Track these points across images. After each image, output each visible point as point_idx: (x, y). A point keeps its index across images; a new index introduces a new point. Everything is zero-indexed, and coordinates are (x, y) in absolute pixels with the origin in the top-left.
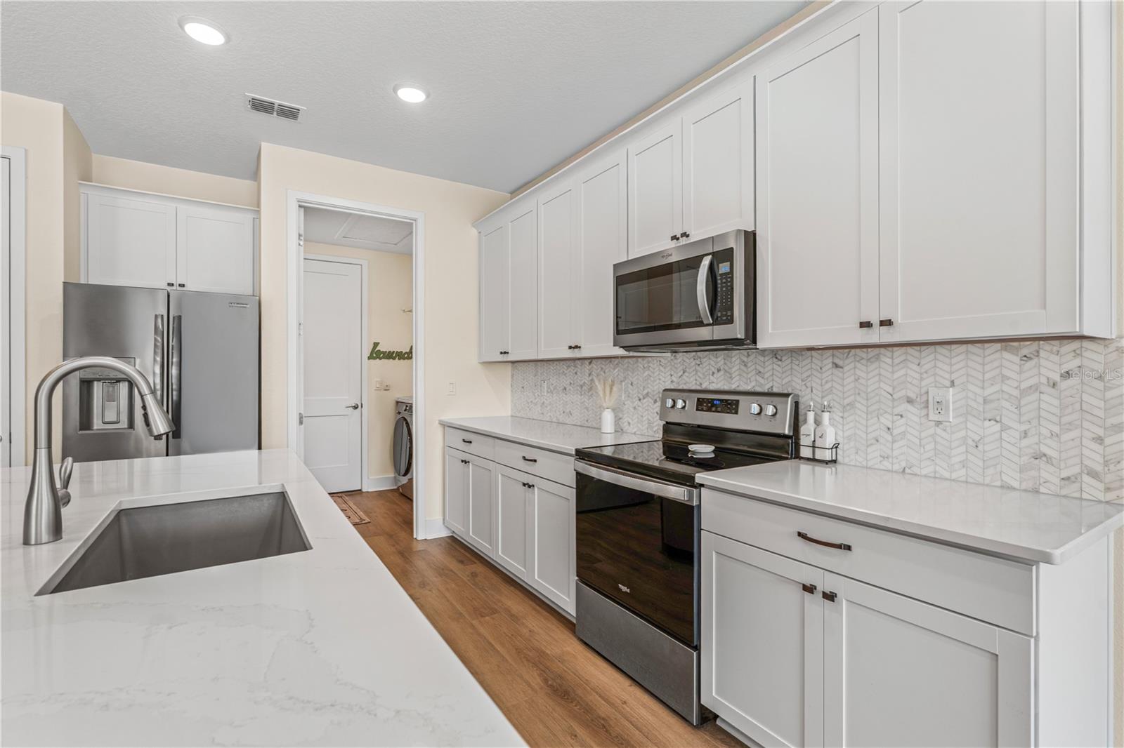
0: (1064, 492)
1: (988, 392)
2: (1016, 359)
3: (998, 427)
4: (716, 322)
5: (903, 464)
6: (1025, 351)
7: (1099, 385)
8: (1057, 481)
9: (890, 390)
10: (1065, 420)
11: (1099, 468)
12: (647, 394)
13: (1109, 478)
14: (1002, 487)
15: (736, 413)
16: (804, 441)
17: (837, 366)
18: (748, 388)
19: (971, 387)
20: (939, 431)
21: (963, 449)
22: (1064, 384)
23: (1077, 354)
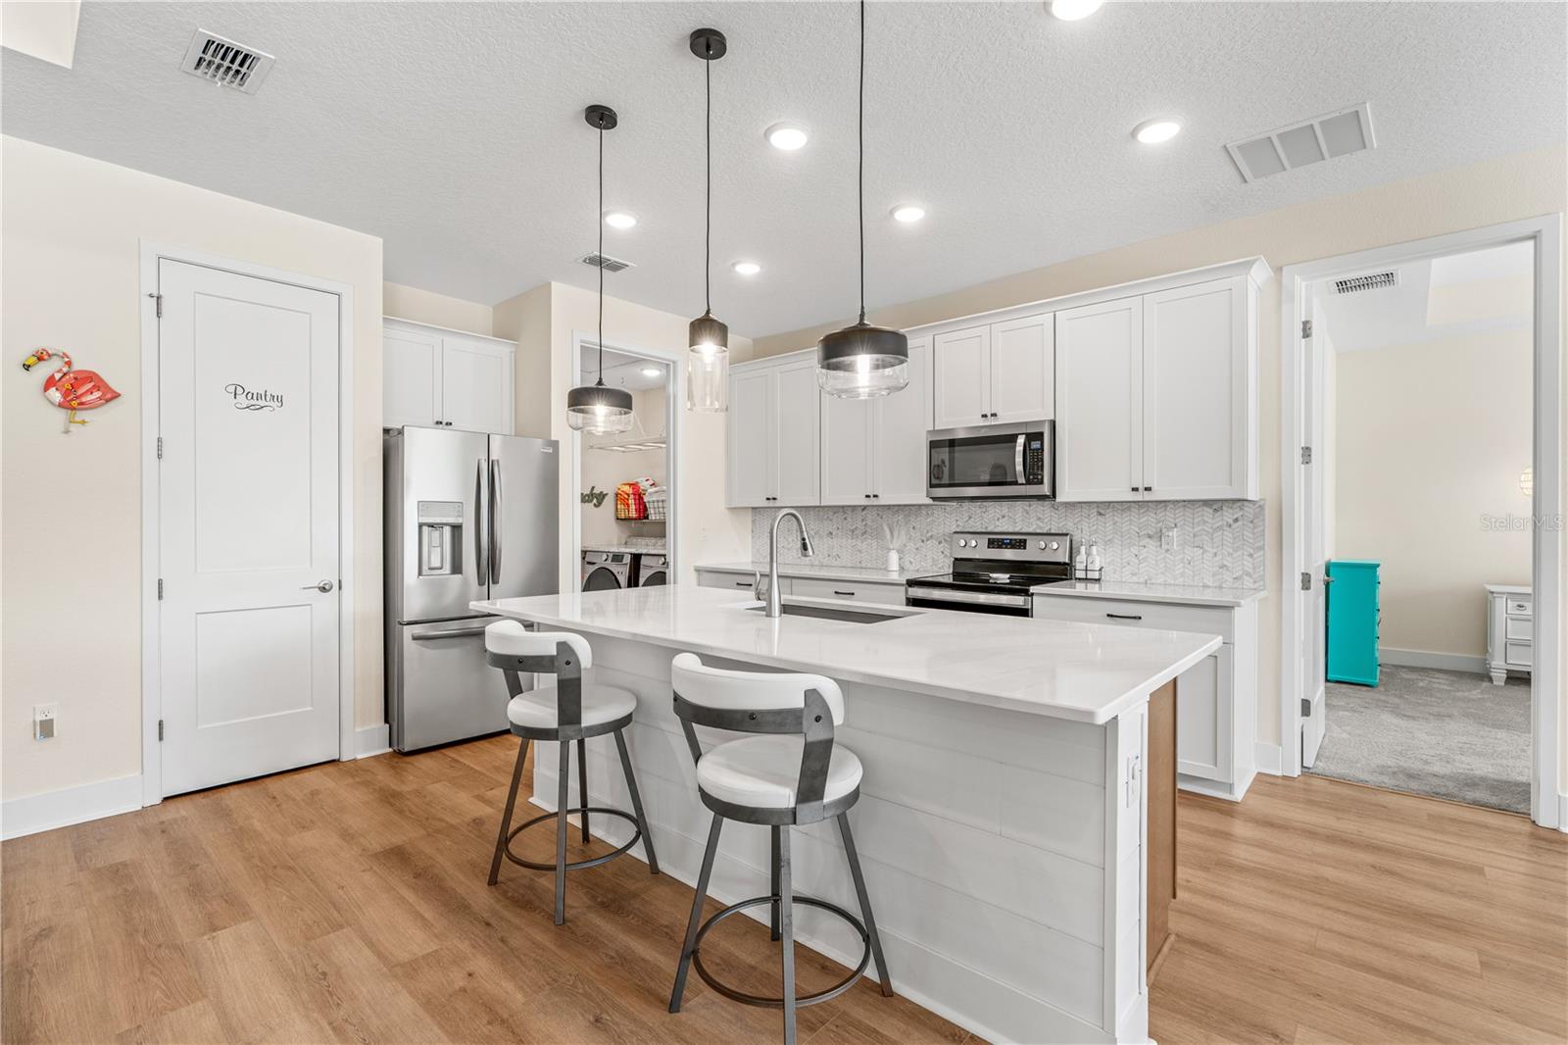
0: (1235, 586)
1: (1195, 530)
2: (1211, 511)
3: (1201, 551)
4: (1029, 482)
5: (1146, 577)
6: (1215, 507)
7: (1251, 525)
8: (1232, 580)
9: (1137, 529)
10: (1235, 545)
11: (1251, 571)
12: (931, 537)
13: (1255, 576)
14: (1203, 586)
15: (1025, 548)
16: (1079, 566)
17: (1100, 514)
18: (1031, 530)
19: (1186, 527)
20: (1168, 555)
21: (1181, 565)
22: (1235, 526)
23: (1241, 509)
